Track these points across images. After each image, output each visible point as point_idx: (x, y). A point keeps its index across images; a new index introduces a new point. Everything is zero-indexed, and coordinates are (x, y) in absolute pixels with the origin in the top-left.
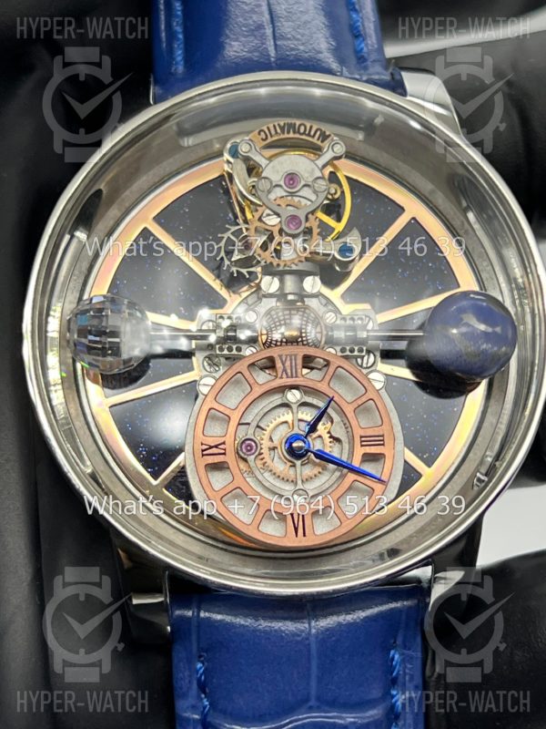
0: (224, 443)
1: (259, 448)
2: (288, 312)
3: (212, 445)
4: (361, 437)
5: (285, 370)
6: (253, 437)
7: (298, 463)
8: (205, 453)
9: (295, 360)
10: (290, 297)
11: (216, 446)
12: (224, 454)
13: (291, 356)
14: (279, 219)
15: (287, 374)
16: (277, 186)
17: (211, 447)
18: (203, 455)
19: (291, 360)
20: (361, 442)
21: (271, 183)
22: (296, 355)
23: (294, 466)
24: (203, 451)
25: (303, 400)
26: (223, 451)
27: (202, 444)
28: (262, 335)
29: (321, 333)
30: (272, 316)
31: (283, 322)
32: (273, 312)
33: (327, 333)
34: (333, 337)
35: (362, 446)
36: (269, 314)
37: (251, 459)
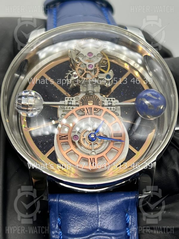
0: (67, 136)
1: (79, 138)
2: (89, 97)
3: (63, 136)
4: (114, 134)
5: (88, 112)
6: (77, 135)
7: (92, 143)
9: (92, 109)
10: (90, 92)
11: (65, 137)
12: (67, 139)
14: (85, 66)
15: (88, 113)
16: (85, 56)
18: (60, 139)
21: (83, 55)
22: (91, 108)
23: (91, 145)
26: (67, 138)
27: (60, 136)
28: (80, 104)
29: (100, 103)
30: (84, 98)
31: (87, 100)
32: (84, 97)
33: (102, 103)
34: (104, 105)
35: (114, 137)
36: (83, 97)
37: (76, 142)
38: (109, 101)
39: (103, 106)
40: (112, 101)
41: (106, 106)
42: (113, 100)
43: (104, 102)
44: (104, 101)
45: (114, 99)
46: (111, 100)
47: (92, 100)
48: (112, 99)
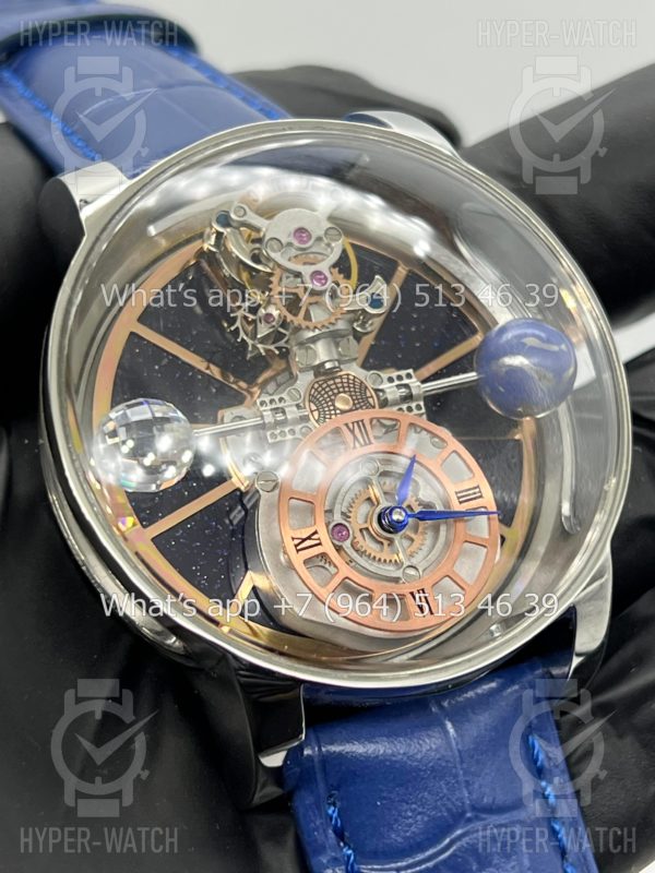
0: (316, 533)
1: (350, 531)
2: (332, 382)
3: (304, 537)
4: (456, 493)
5: (355, 438)
6: (341, 522)
7: (397, 538)
8: (299, 548)
9: (364, 425)
10: (328, 366)
11: (309, 538)
12: (320, 544)
13: (357, 422)
14: (299, 280)
15: (359, 442)
16: (289, 245)
17: (304, 540)
18: (298, 551)
19: (359, 427)
20: (459, 498)
21: (280, 242)
23: (393, 542)
24: (296, 546)
25: (381, 470)
26: (318, 542)
27: (293, 539)
28: (312, 412)
29: (372, 397)
30: (316, 390)
31: (330, 393)
32: (316, 386)
33: (378, 396)
34: (386, 399)
35: (461, 503)
36: (313, 387)
37: (347, 544)
38: (397, 382)
39: (384, 404)
40: (406, 381)
41: (395, 403)
42: (409, 376)
43: (382, 391)
44: (381, 387)
45: (411, 371)
46: (400, 378)
47: (345, 392)
48: (403, 373)
